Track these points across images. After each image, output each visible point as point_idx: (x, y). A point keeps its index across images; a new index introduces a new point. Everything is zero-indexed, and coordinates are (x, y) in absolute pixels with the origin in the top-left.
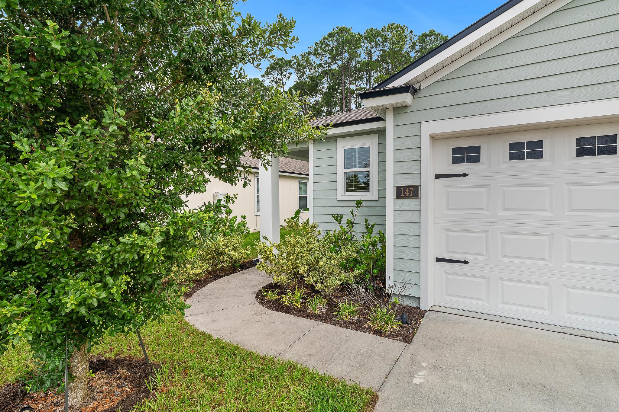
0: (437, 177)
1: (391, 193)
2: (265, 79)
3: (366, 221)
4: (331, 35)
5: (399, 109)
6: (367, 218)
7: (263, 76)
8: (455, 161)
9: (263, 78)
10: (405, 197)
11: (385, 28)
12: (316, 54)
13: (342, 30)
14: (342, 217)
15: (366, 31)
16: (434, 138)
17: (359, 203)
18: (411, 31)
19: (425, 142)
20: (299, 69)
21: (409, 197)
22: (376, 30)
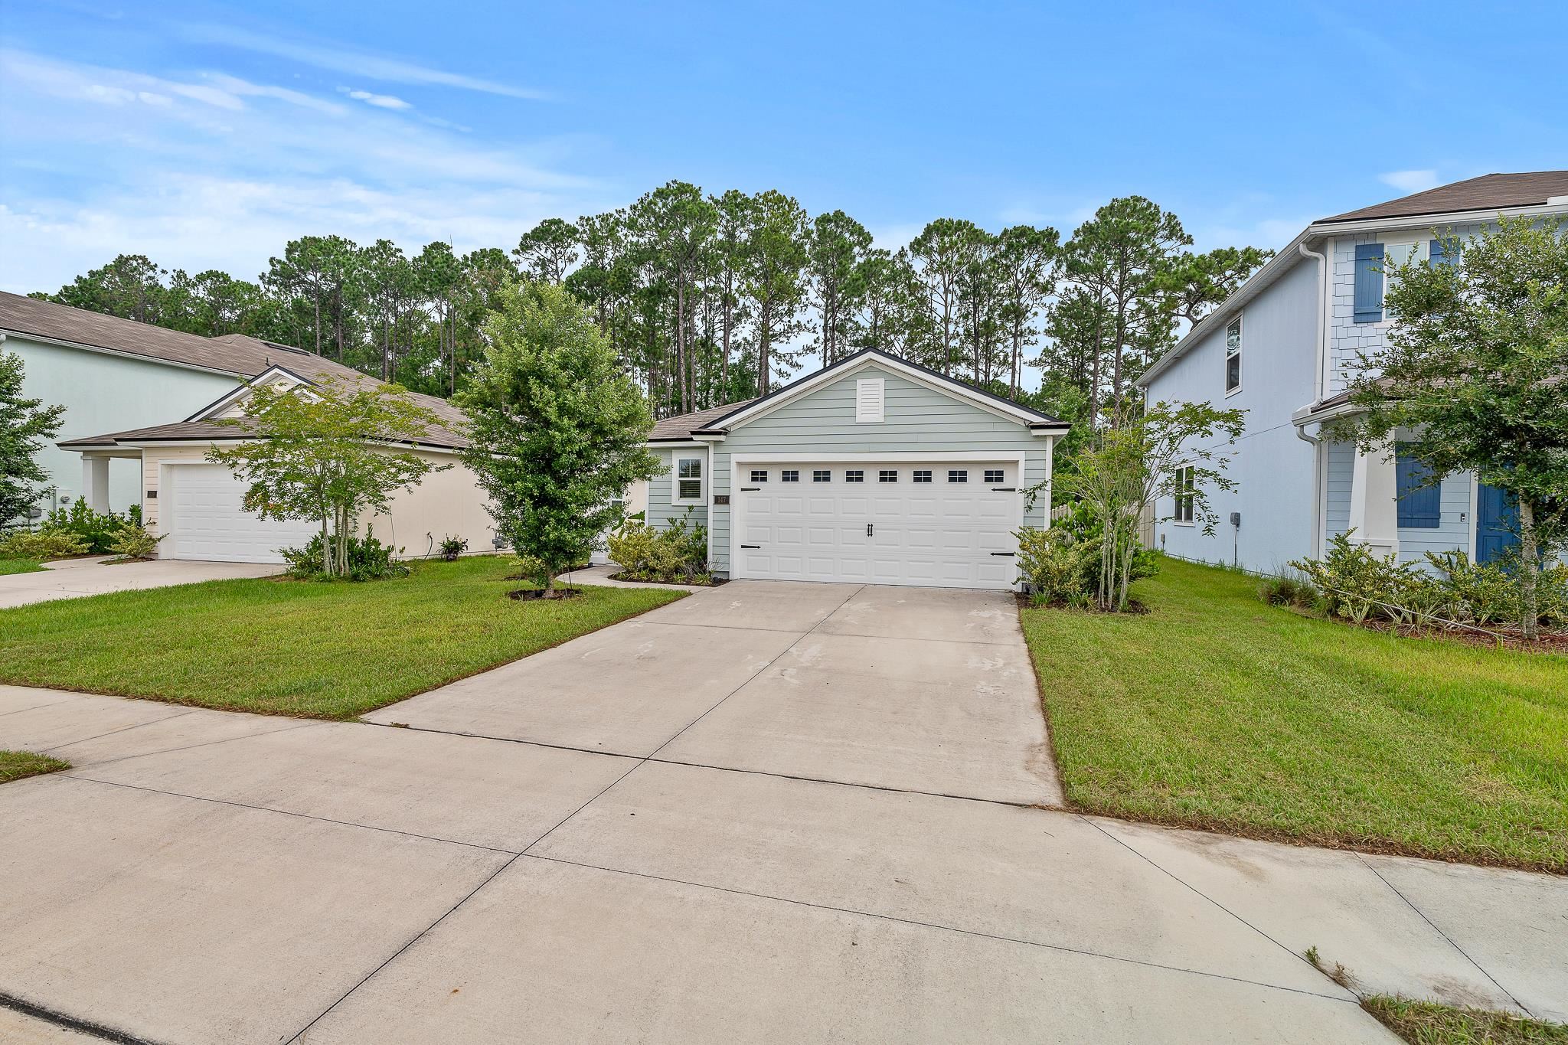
0: (742, 490)
1: (711, 500)
2: (521, 259)
3: (697, 523)
4: (660, 194)
5: (717, 443)
6: (697, 520)
7: (516, 252)
8: (753, 479)
9: (517, 256)
10: (721, 503)
11: (760, 197)
12: (631, 225)
13: (683, 189)
14: (676, 520)
15: (726, 195)
16: (739, 464)
17: (691, 508)
18: (804, 211)
19: (734, 467)
20: (593, 242)
21: (723, 503)
22: (744, 195)
